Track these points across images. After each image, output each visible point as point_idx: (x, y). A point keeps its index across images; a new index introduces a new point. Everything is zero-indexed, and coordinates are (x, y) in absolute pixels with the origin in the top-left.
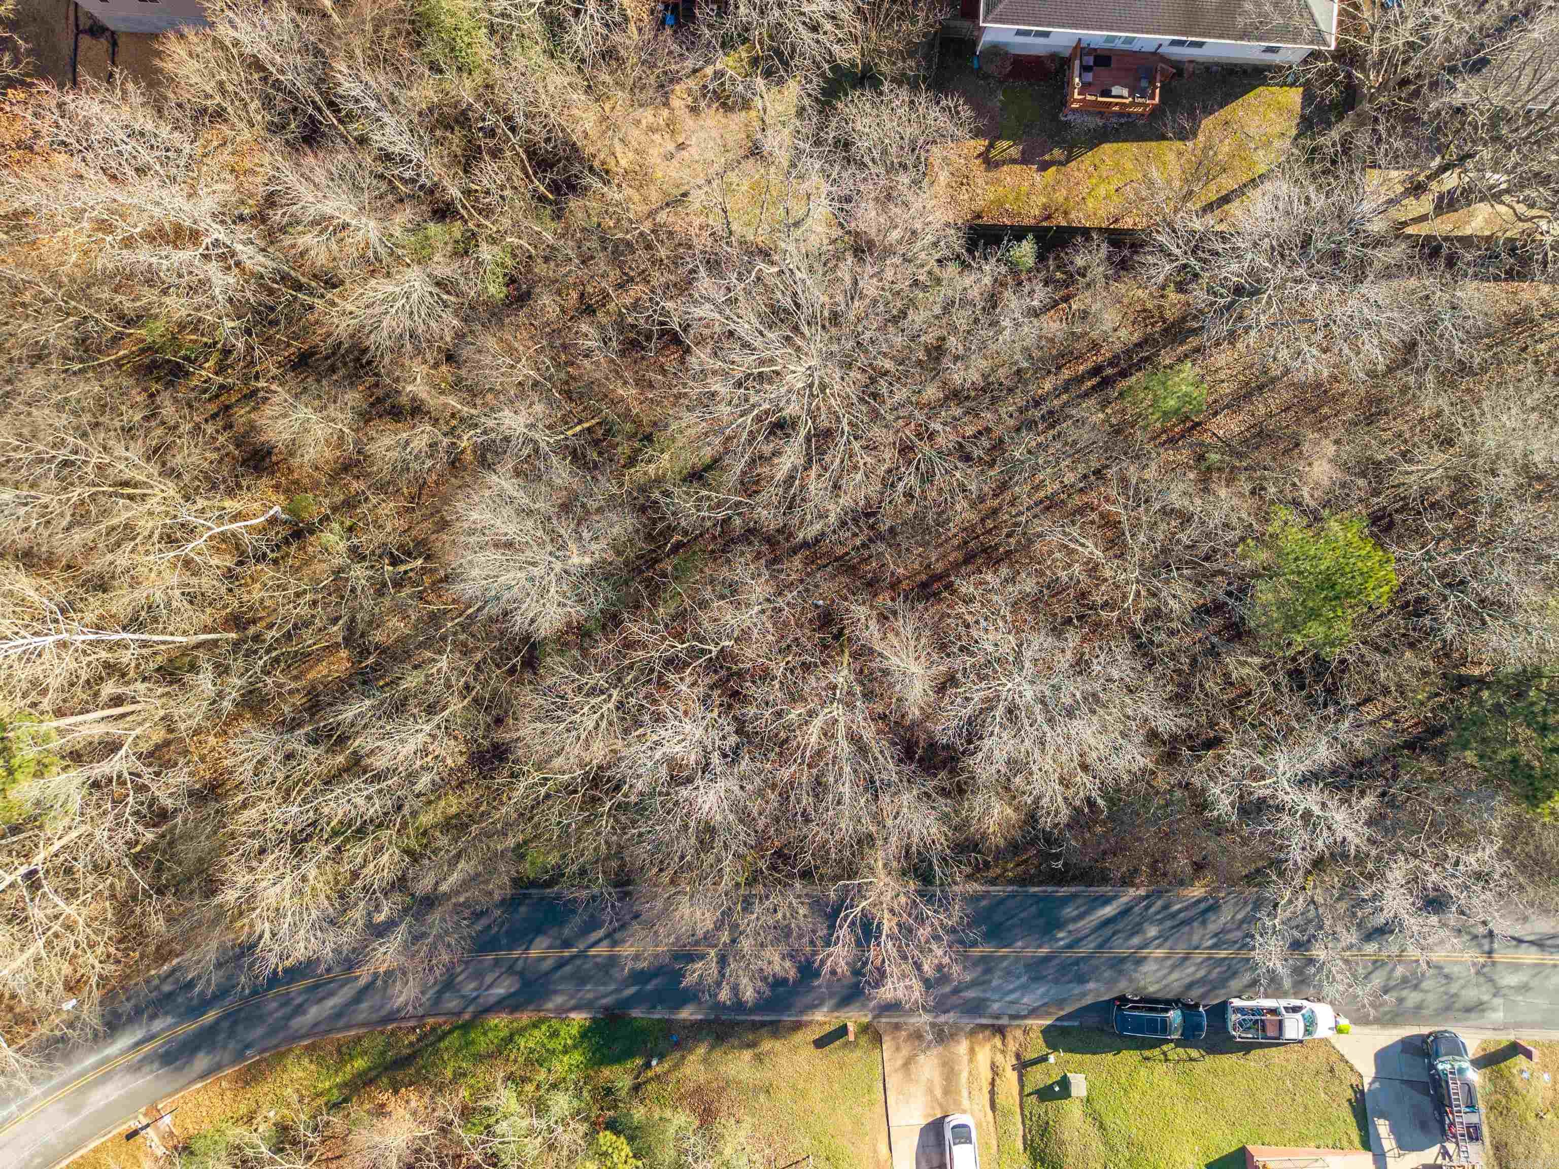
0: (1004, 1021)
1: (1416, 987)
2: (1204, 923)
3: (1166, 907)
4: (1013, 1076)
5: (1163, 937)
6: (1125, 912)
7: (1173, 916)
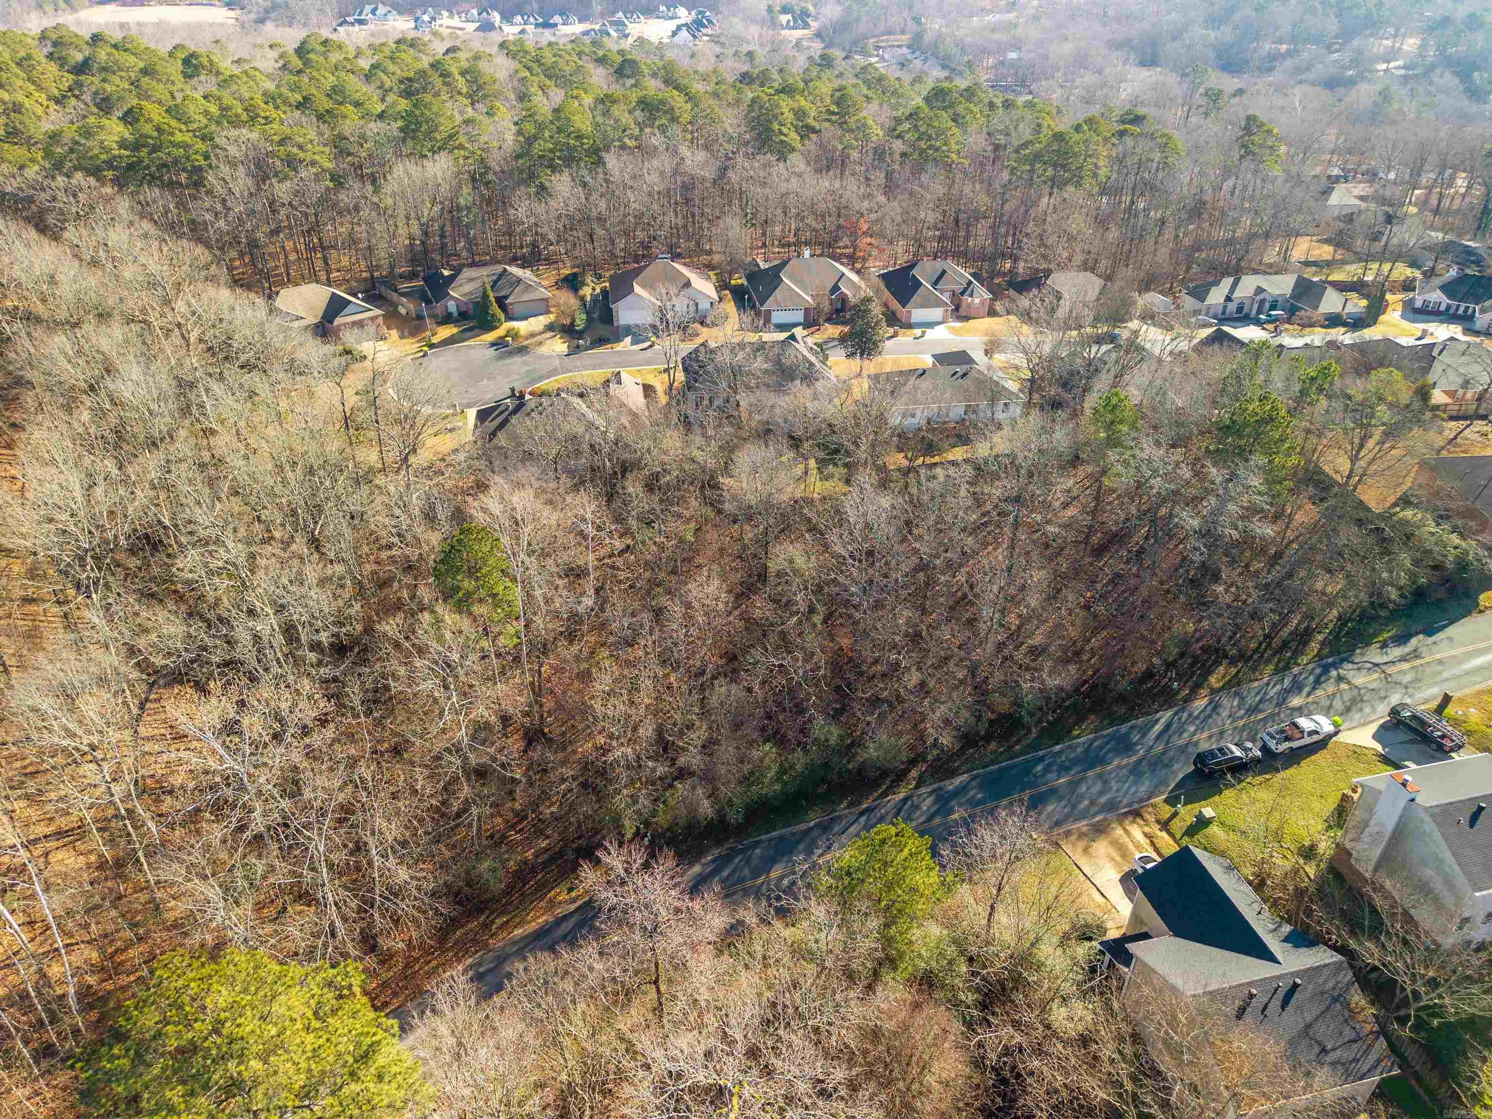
0: (1136, 806)
1: (1362, 700)
2: (1218, 714)
3: (1190, 715)
4: (1164, 834)
5: (1200, 729)
6: (1168, 726)
7: (1197, 717)
